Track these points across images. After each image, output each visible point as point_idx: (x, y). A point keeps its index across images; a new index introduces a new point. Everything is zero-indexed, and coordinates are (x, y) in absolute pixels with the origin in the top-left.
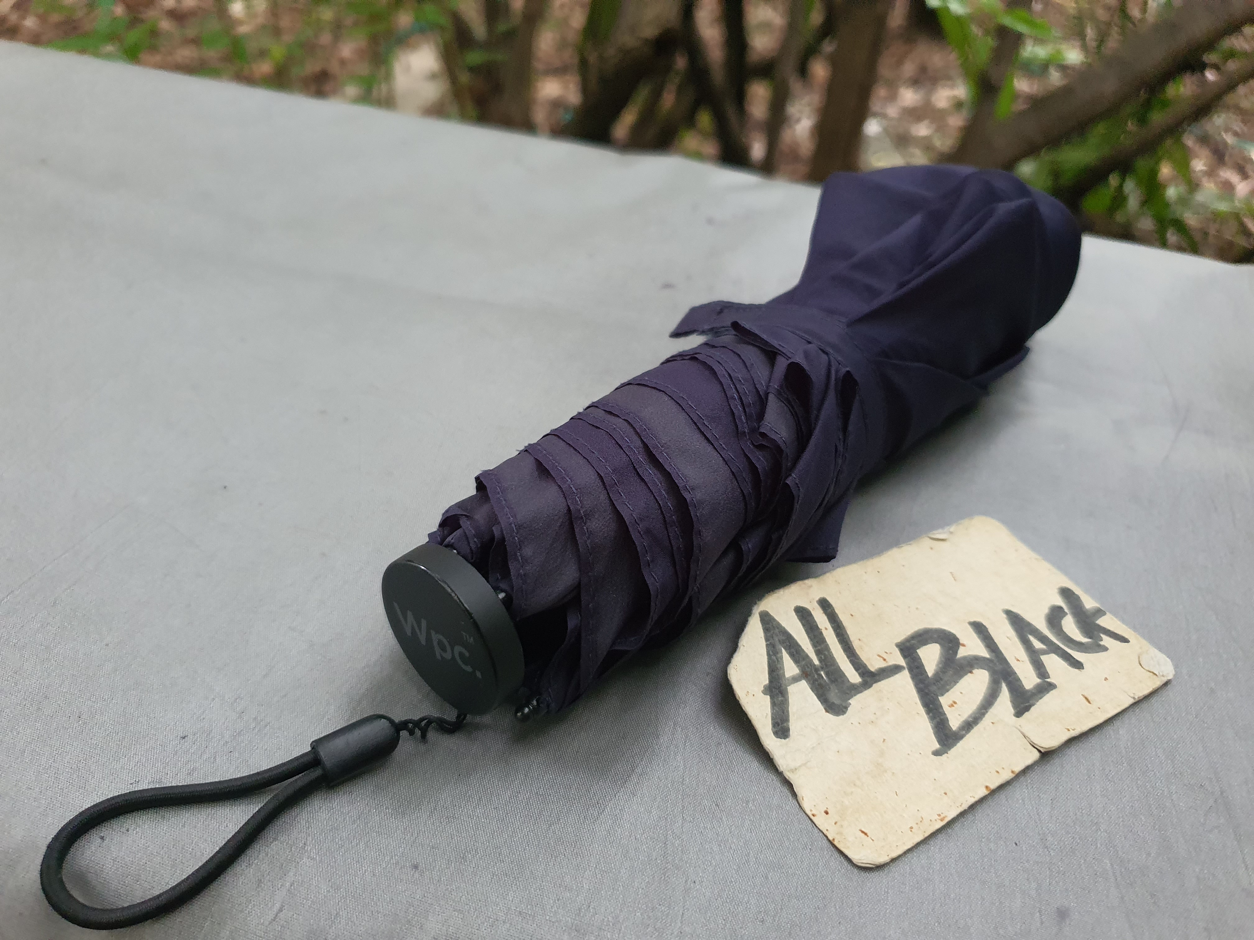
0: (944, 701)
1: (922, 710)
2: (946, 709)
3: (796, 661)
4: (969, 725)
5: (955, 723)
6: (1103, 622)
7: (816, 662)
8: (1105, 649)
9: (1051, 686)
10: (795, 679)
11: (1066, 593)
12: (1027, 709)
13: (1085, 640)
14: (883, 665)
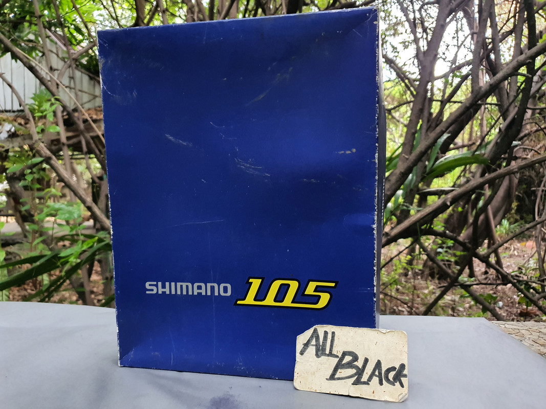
0: (339, 370)
1: (333, 369)
2: (338, 372)
3: (316, 342)
4: (339, 379)
5: (336, 376)
6: (403, 379)
7: (321, 344)
8: (394, 385)
9: (368, 384)
10: (313, 345)
11: (403, 366)
12: (356, 385)
13: (391, 380)
14: (336, 354)
